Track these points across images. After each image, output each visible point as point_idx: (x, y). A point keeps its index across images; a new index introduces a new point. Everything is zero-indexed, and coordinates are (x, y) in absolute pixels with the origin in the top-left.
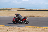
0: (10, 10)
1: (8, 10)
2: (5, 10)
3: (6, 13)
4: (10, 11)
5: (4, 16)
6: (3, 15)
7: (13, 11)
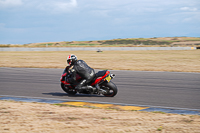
0: (168, 43)
1: (161, 43)
2: (147, 43)
3: (153, 57)
4: (168, 48)
5: (143, 68)
6: (138, 63)
7: (179, 48)
